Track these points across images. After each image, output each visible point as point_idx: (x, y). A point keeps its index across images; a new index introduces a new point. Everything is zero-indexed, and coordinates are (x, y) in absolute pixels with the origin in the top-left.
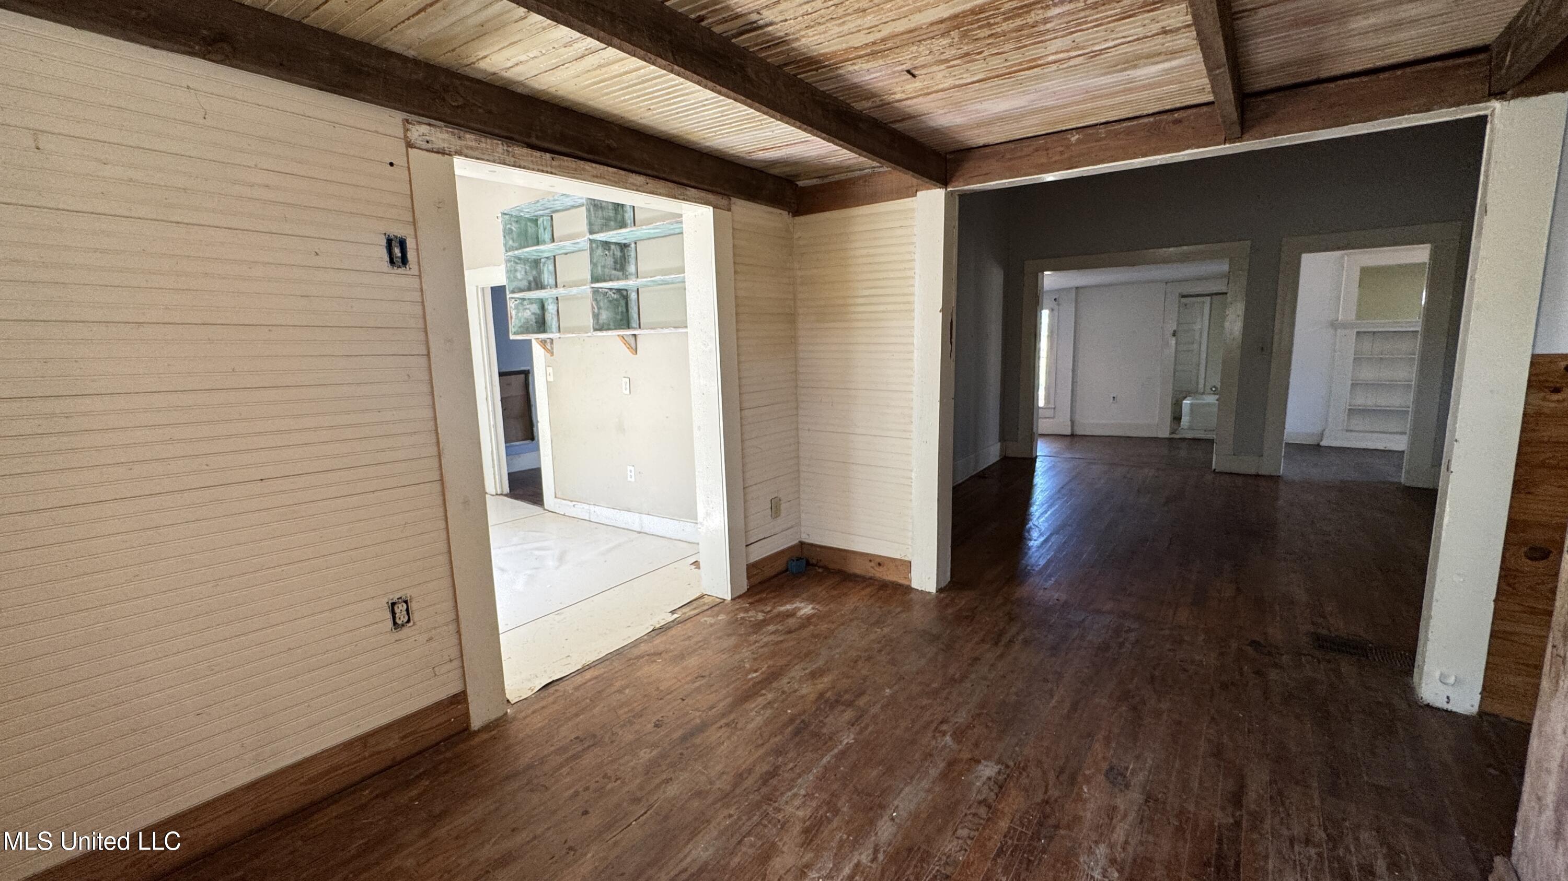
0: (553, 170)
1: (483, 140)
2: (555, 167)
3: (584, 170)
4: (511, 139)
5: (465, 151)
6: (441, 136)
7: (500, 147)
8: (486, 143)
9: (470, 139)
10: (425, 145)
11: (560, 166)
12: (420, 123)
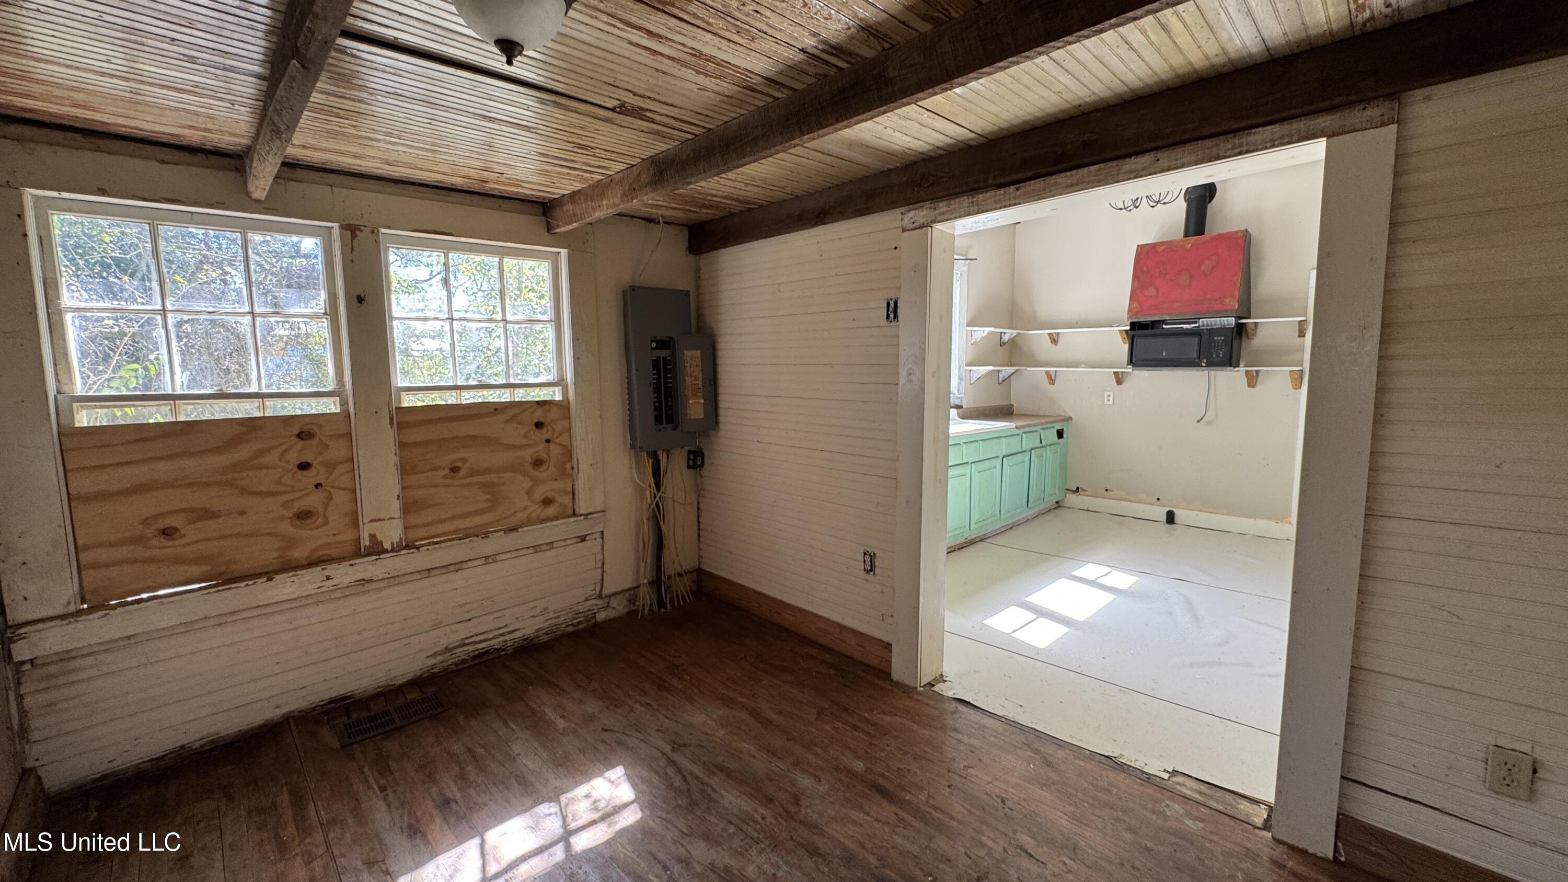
0: (1017, 201)
1: (952, 202)
2: (1019, 197)
3: (1055, 184)
4: (974, 189)
5: (939, 218)
6: (919, 215)
7: (965, 201)
8: (955, 204)
9: (943, 206)
10: (911, 226)
11: (1025, 194)
12: (909, 211)
